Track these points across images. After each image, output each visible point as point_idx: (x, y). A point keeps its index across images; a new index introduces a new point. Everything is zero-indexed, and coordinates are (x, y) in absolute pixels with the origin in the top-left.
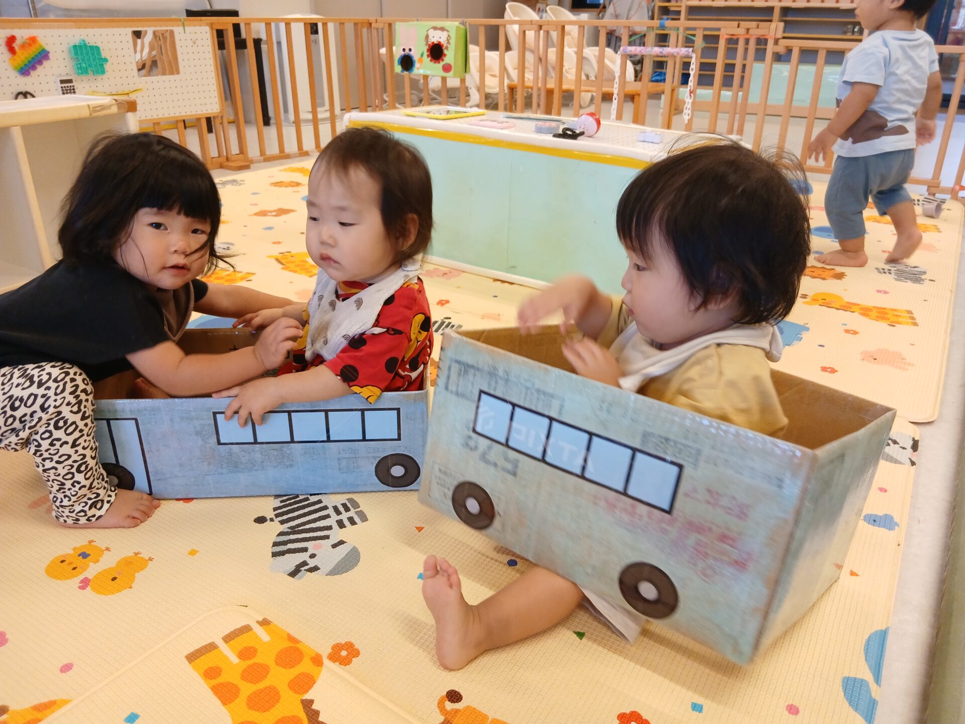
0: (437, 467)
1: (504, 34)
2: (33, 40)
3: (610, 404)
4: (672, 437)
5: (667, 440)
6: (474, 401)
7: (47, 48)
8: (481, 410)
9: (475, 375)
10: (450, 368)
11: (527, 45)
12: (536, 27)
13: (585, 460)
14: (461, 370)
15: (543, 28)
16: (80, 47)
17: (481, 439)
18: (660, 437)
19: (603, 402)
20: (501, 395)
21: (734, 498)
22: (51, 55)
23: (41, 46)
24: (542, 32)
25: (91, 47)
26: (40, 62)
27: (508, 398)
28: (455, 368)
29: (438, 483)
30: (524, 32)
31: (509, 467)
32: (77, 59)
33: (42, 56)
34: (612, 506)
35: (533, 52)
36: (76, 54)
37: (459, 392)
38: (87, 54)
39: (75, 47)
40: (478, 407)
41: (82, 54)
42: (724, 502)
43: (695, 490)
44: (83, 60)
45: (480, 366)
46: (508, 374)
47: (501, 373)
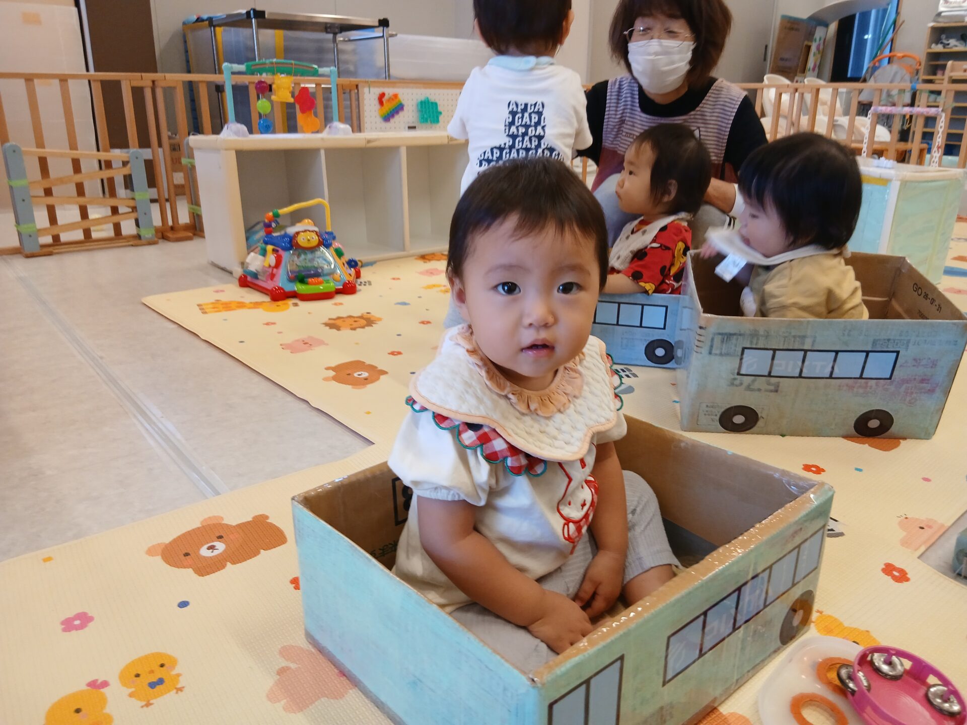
0: (704, 405)
1: (760, 105)
2: (396, 96)
3: (850, 331)
4: (892, 338)
5: (889, 340)
6: (738, 355)
7: (404, 102)
8: (744, 361)
9: (737, 339)
10: (713, 340)
11: (781, 112)
12: (792, 90)
13: (833, 368)
14: (724, 339)
15: (798, 90)
16: (425, 102)
17: (745, 377)
18: (885, 340)
19: (845, 331)
20: (762, 346)
21: (930, 359)
22: (405, 108)
23: (399, 101)
24: (797, 94)
25: (432, 103)
26: (397, 112)
27: (769, 347)
28: (718, 339)
29: (705, 415)
30: (781, 95)
31: (772, 388)
32: (422, 111)
33: (400, 108)
34: (851, 388)
35: (785, 117)
36: (421, 107)
37: (723, 353)
38: (429, 108)
39: (421, 102)
40: (741, 359)
41: (425, 107)
42: (924, 362)
43: (906, 362)
44: (425, 112)
45: (742, 332)
46: (768, 333)
47: (762, 333)
